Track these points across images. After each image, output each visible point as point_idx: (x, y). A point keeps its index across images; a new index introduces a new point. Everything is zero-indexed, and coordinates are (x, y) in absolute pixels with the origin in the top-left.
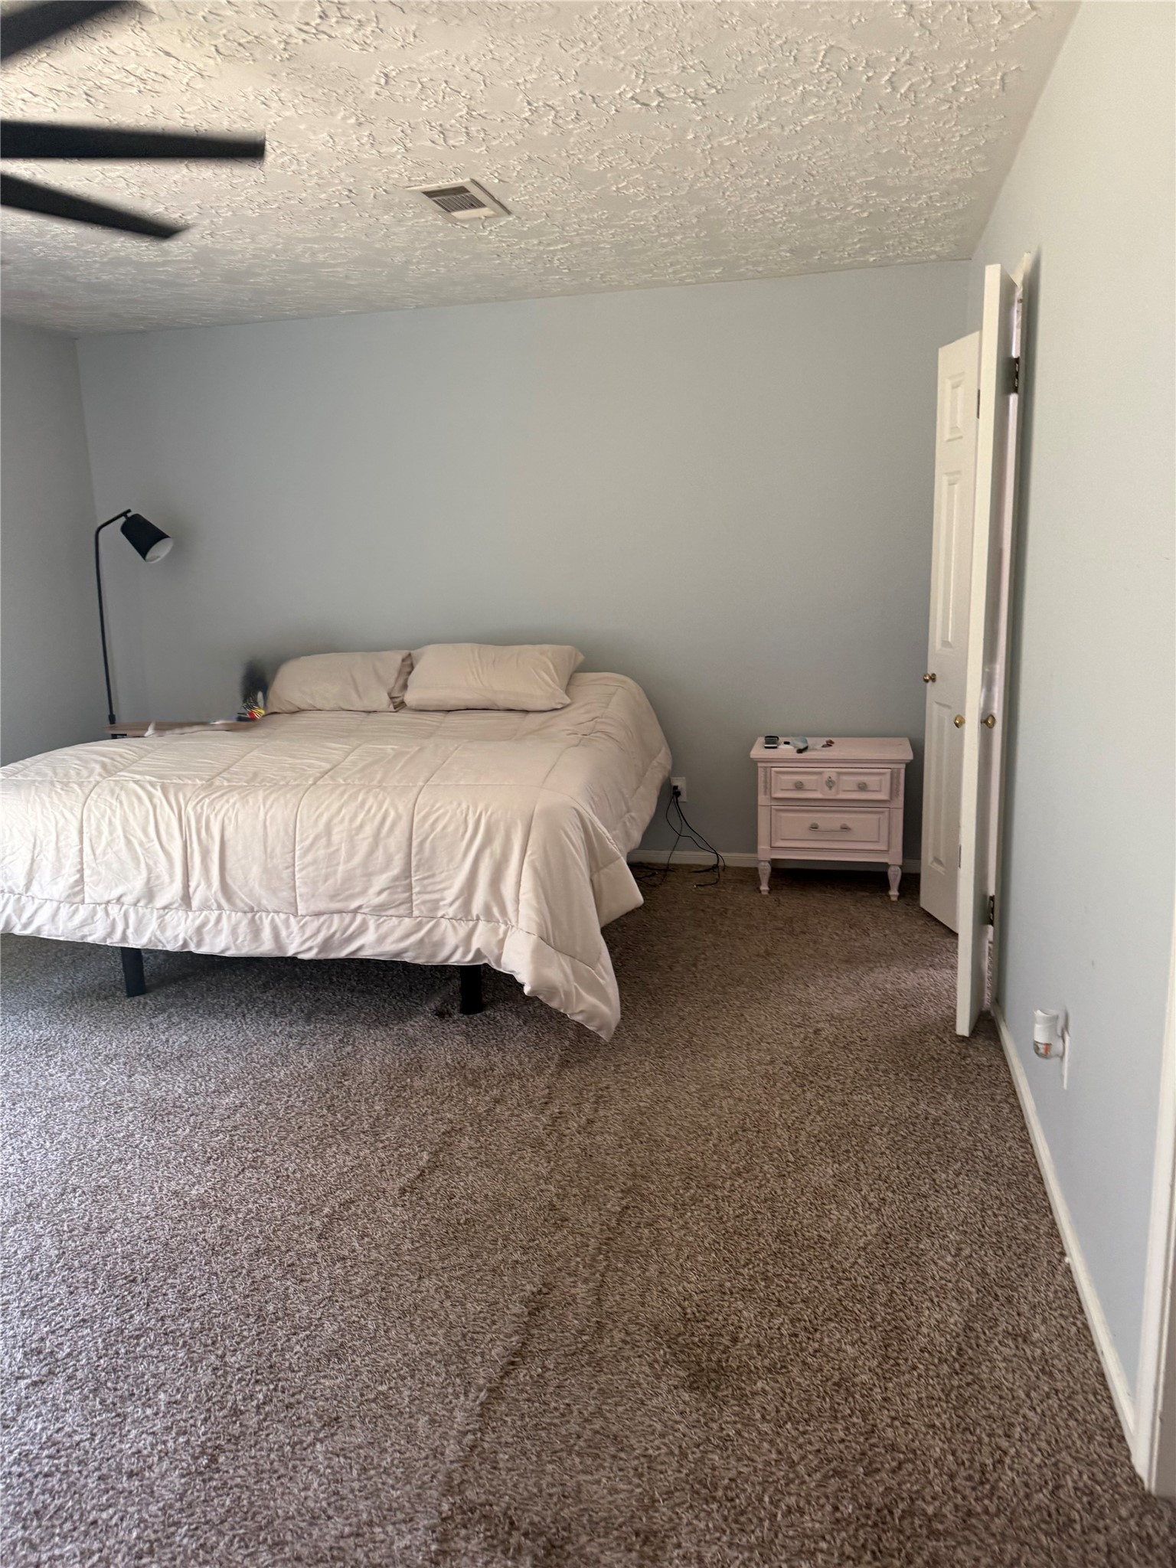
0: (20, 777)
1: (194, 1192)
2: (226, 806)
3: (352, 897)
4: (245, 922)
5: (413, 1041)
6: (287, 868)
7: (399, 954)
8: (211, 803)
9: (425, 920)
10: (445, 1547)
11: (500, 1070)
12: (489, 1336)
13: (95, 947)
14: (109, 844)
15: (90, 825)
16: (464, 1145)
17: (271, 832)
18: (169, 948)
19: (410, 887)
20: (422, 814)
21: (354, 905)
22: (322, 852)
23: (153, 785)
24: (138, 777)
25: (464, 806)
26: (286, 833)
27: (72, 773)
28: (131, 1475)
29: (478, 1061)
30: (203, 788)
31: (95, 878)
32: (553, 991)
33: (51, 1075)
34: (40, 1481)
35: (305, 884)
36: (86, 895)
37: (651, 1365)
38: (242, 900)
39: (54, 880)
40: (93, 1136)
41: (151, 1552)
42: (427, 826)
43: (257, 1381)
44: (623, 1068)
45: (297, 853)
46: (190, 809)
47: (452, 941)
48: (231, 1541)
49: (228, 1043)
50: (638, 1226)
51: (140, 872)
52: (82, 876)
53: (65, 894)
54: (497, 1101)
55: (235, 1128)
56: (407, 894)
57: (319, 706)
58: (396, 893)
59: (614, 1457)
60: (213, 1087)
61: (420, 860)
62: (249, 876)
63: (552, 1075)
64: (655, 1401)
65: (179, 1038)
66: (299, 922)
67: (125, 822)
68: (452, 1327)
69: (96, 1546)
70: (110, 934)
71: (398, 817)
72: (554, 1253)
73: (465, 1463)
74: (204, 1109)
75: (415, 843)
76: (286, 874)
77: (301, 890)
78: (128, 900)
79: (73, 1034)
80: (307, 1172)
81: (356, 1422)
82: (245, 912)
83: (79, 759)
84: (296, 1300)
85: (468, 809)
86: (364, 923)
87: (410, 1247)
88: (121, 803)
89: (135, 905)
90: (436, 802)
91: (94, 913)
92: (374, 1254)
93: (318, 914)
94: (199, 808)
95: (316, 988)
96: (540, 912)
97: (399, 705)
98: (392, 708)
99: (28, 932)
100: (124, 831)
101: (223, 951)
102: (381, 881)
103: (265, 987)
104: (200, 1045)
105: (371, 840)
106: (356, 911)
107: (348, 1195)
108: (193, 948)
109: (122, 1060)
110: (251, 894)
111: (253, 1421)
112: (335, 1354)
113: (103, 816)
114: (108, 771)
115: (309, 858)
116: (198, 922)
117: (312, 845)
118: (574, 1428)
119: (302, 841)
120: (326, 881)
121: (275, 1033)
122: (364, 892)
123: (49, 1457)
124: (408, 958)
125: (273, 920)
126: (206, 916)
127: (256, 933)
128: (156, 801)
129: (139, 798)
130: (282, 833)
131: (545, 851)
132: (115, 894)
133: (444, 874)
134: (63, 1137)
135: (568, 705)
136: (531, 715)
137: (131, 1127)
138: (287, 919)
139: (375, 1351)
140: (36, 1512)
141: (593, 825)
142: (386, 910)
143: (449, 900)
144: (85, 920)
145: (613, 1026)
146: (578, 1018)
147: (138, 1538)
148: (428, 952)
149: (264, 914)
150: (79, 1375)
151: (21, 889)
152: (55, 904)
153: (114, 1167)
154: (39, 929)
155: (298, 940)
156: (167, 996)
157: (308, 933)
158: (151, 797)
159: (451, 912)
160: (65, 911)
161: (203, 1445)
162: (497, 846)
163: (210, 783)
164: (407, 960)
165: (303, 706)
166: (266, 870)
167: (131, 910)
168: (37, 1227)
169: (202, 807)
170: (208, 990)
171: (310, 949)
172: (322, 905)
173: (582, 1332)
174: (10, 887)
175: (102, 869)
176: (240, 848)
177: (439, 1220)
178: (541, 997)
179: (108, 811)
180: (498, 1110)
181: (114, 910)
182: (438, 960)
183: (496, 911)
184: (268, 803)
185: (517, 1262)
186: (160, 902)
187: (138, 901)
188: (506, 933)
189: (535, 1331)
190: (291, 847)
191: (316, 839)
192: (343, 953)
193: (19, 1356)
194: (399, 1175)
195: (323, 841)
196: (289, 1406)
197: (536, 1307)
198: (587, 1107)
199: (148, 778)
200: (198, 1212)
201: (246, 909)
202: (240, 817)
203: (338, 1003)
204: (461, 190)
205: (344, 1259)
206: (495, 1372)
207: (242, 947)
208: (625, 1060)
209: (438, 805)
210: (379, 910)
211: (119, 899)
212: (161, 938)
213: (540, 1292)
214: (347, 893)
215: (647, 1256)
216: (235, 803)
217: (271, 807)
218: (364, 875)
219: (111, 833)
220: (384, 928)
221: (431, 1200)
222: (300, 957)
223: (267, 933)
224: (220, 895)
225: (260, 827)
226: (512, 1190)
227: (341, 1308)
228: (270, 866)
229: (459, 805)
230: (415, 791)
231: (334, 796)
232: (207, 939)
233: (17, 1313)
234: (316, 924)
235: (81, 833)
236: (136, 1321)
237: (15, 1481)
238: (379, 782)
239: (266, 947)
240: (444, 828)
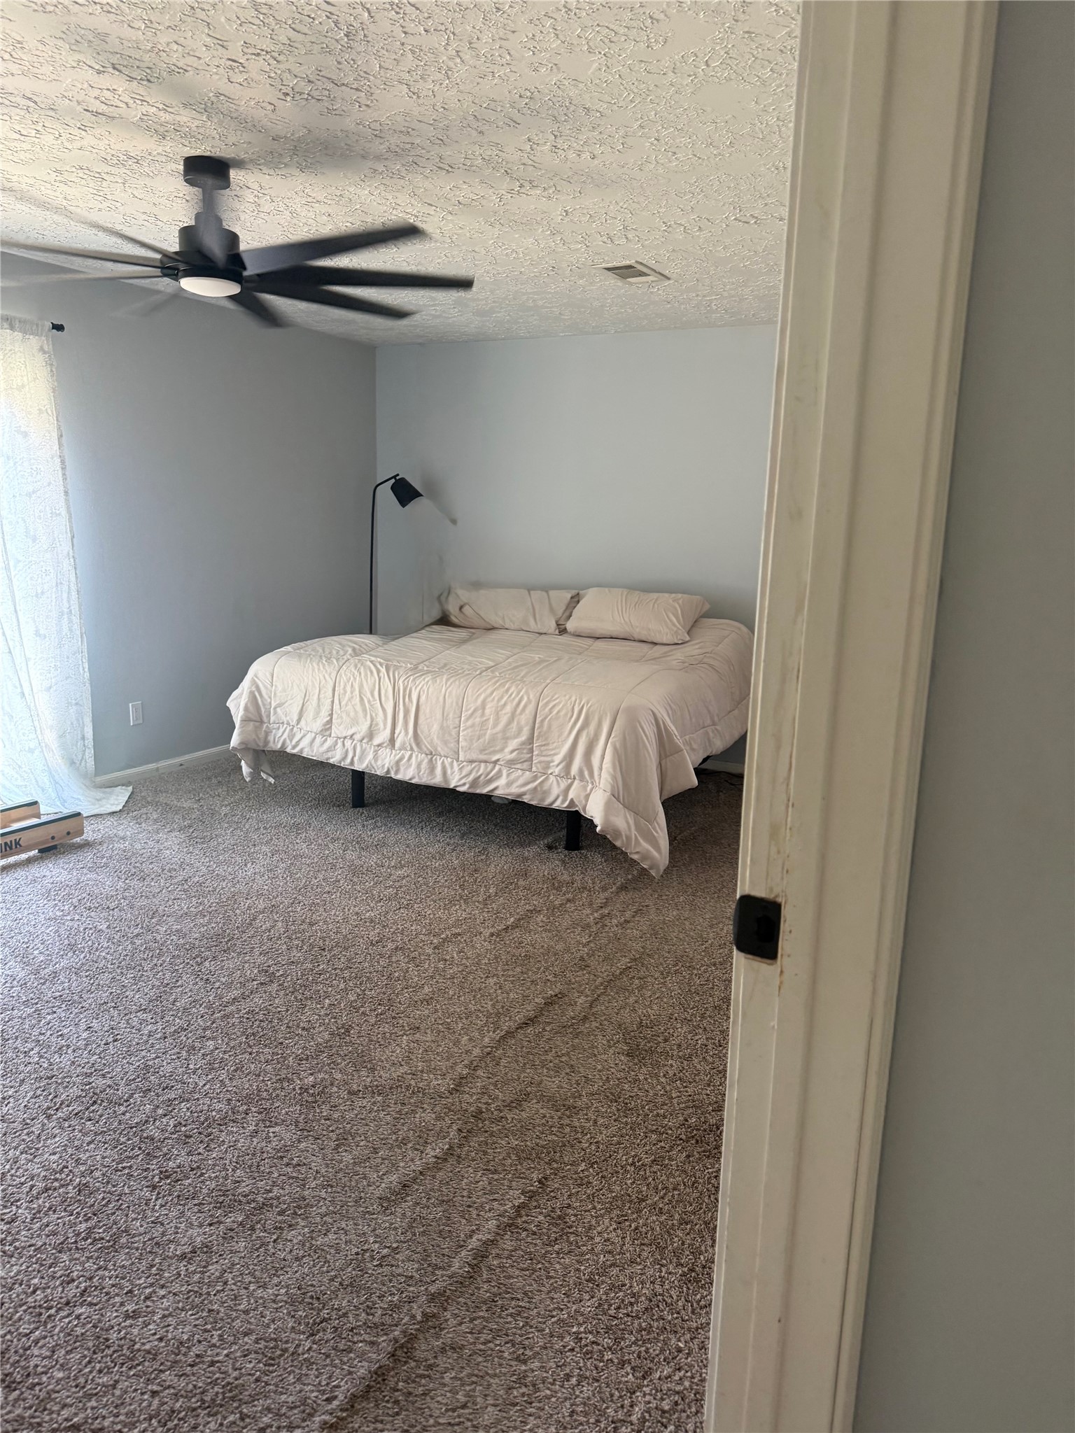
0: (302, 651)
1: (368, 914)
2: (423, 683)
3: (495, 752)
4: (426, 761)
5: (527, 859)
6: (456, 728)
7: (521, 795)
8: (414, 679)
9: (539, 774)
10: (458, 1088)
11: (578, 884)
12: (517, 1010)
13: (333, 766)
14: (350, 699)
15: (340, 686)
16: (539, 919)
17: (448, 701)
18: (378, 773)
19: (531, 751)
20: (545, 701)
21: (495, 758)
22: (478, 720)
23: (381, 664)
24: (373, 659)
25: (573, 699)
26: (457, 703)
27: (334, 652)
28: (303, 1029)
29: (566, 877)
30: (411, 669)
31: (339, 720)
32: (617, 833)
33: (297, 843)
34: (257, 1023)
35: (466, 740)
36: (333, 731)
37: (608, 1041)
38: (426, 746)
39: (315, 718)
40: (316, 878)
41: (307, 1060)
42: (547, 710)
43: (379, 1004)
44: (664, 897)
45: (463, 719)
46: (401, 682)
47: (555, 791)
48: (348, 1064)
49: (408, 842)
50: (633, 977)
51: (366, 720)
52: (331, 719)
53: (320, 729)
54: (569, 900)
55: (401, 887)
56: (530, 755)
57: (507, 626)
58: (522, 753)
59: (567, 1074)
60: (393, 864)
61: (540, 732)
62: (432, 730)
63: (612, 893)
64: (603, 1056)
65: (379, 835)
66: (459, 765)
67: (361, 686)
68: (497, 1002)
69: (280, 1052)
70: (344, 759)
71: (529, 701)
72: (573, 980)
73: (482, 1059)
74: (385, 874)
75: (538, 720)
76: (454, 732)
77: (462, 743)
78: (357, 737)
79: (315, 823)
80: (437, 916)
81: (429, 1031)
82: (427, 755)
83: (340, 644)
84: (413, 972)
85: (575, 702)
86: (500, 771)
87: (487, 961)
88: (360, 673)
89: (361, 741)
90: (555, 694)
91: (336, 743)
92: (464, 961)
93: (472, 762)
94: (406, 682)
95: (473, 821)
96: (614, 778)
97: (563, 631)
98: (557, 632)
99: (295, 751)
100: (360, 692)
101: (410, 779)
102: (513, 744)
103: (440, 814)
104: (391, 840)
105: (509, 715)
106: (496, 762)
107: (458, 930)
108: (393, 775)
109: (342, 841)
110: (431, 742)
111: (373, 1020)
112: (428, 1001)
113: (348, 681)
114: (356, 653)
115: (469, 723)
116: (397, 757)
117: (472, 714)
118: (549, 1057)
119: (466, 711)
120: (479, 739)
121: (439, 841)
122: (502, 750)
123: (264, 1014)
124: (526, 799)
125: (443, 762)
126: (403, 754)
127: (432, 769)
128: (381, 675)
129: (371, 672)
130: (454, 704)
131: (625, 738)
132: (350, 733)
133: (555, 744)
134: (298, 876)
135: (687, 642)
136: (658, 647)
137: (339, 877)
138: (453, 762)
139: (449, 1004)
140: (253, 1034)
141: (664, 723)
142: (514, 764)
143: (556, 763)
144: (330, 747)
145: (662, 868)
146: (635, 857)
147: (302, 1053)
148: (539, 796)
149: (438, 757)
150: (286, 984)
151: (294, 723)
152: (313, 735)
153: (324, 895)
154: (302, 750)
155: (457, 778)
156: (377, 811)
157: (464, 774)
158: (378, 671)
159: (557, 771)
160: (319, 739)
161: (344, 1024)
162: (592, 727)
163: (415, 668)
164: (526, 801)
165: (496, 626)
166: (442, 728)
167: (358, 745)
168: (275, 917)
169: (408, 682)
170: (404, 810)
171: (464, 784)
172: (474, 756)
173: (573, 1018)
174: (288, 721)
175: (344, 715)
176: (428, 711)
177: (508, 952)
178: (608, 837)
179: (352, 678)
180: (568, 906)
181: (348, 743)
182: (546, 803)
183: (586, 773)
184: (449, 683)
185: (548, 980)
186: (376, 741)
187: (363, 739)
188: (591, 790)
189: (546, 1013)
190: (459, 714)
191: (475, 711)
192: (485, 791)
193: (256, 971)
194: (493, 926)
195: (480, 712)
196: (394, 1018)
197: (549, 1003)
198: (628, 914)
199: (379, 659)
200: (368, 924)
201: (427, 752)
202: (430, 690)
203: (484, 831)
204: (630, 267)
205: (446, 960)
206: (513, 1025)
207: (423, 778)
208: (667, 893)
209: (556, 696)
210: (511, 763)
211: (352, 736)
212: (374, 765)
213: (556, 995)
214: (492, 749)
215: (632, 992)
216: (428, 681)
217: (450, 686)
218: (503, 739)
219: (352, 693)
220: (513, 776)
221: (508, 942)
222: (458, 789)
223: (439, 771)
224: (412, 740)
225: (441, 699)
226: (560, 946)
227: (437, 982)
228: (445, 725)
229: (570, 698)
230: (544, 685)
231: (490, 683)
232: (402, 769)
233: (257, 953)
234: (469, 768)
235: (334, 690)
236: (321, 967)
237: (245, 1020)
238: (522, 677)
239: (437, 780)
240: (559, 712)
